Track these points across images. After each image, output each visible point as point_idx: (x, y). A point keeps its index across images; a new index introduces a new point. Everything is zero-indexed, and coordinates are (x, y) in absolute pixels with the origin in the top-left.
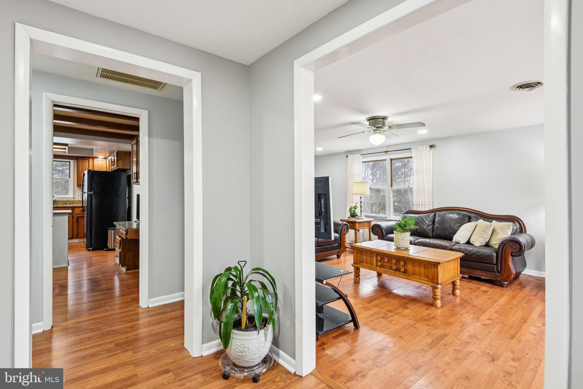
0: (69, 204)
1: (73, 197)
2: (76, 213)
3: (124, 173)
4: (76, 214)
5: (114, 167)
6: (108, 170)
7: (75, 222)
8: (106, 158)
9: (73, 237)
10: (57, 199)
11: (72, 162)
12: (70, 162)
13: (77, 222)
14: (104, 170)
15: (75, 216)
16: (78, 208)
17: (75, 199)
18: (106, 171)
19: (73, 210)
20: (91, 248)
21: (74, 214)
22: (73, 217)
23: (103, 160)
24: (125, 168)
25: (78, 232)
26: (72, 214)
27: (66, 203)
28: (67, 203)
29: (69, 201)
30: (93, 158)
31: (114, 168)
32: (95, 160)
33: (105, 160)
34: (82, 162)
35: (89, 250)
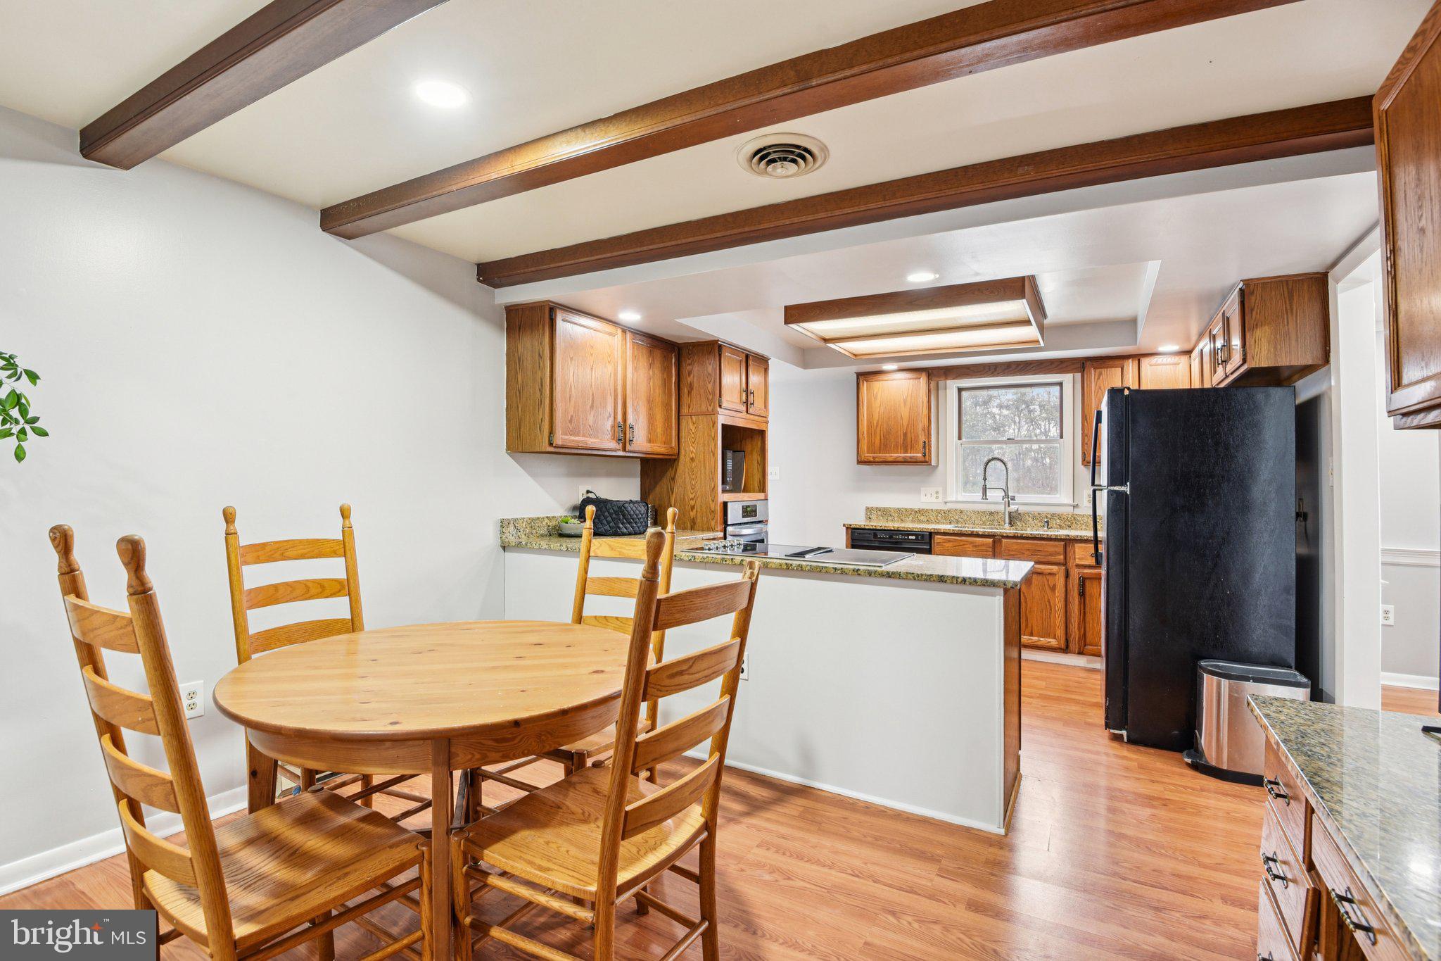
0: (1061, 527)
1: (1071, 503)
2: (1078, 562)
3: (1277, 393)
4: (1078, 566)
5: (1225, 369)
6: (1196, 385)
7: (1075, 594)
8: (1188, 352)
9: (1067, 646)
10: (1022, 509)
11: (1067, 379)
12: (1061, 384)
13: (1082, 594)
14: (1183, 385)
15: (1075, 573)
16: (1083, 545)
17: (1077, 511)
18: (1187, 387)
19: (1068, 549)
20: (1124, 733)
21: (1071, 564)
22: (1067, 576)
23: (1176, 359)
24: (1284, 361)
25: (1085, 634)
26: (1065, 564)
27: (1047, 522)
28: (1053, 523)
29: (1060, 517)
30: (1138, 357)
31: (1227, 377)
32: (1145, 362)
33: (1184, 360)
34: (1099, 378)
35: (1117, 738)
